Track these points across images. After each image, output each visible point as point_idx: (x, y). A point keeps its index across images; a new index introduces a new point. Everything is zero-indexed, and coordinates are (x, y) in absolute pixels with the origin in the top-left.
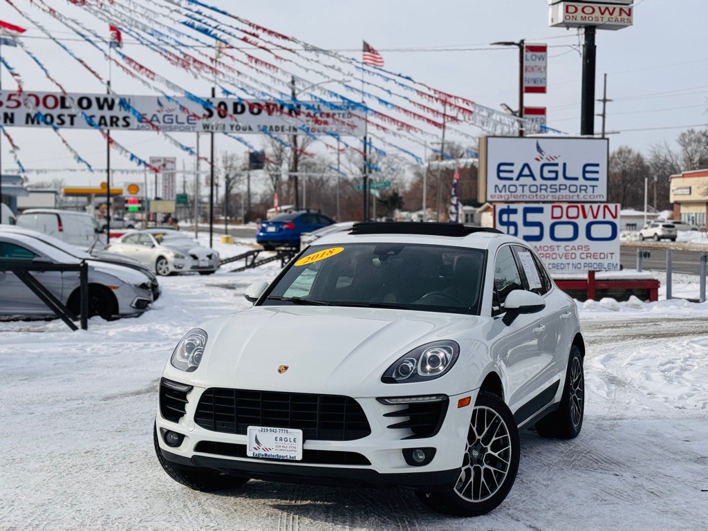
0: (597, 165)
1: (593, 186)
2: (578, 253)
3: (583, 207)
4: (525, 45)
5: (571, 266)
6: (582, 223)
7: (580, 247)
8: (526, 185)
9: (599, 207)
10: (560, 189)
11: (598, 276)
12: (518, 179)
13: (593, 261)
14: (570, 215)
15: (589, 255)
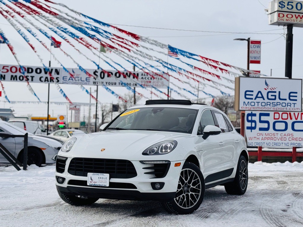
0: (296, 93)
1: (294, 104)
2: (287, 137)
3: (290, 114)
4: (250, 40)
5: (284, 144)
6: (290, 122)
7: (289, 135)
8: (260, 102)
9: (298, 114)
10: (277, 105)
11: (298, 150)
12: (255, 99)
13: (295, 142)
14: (283, 118)
15: (293, 139)
